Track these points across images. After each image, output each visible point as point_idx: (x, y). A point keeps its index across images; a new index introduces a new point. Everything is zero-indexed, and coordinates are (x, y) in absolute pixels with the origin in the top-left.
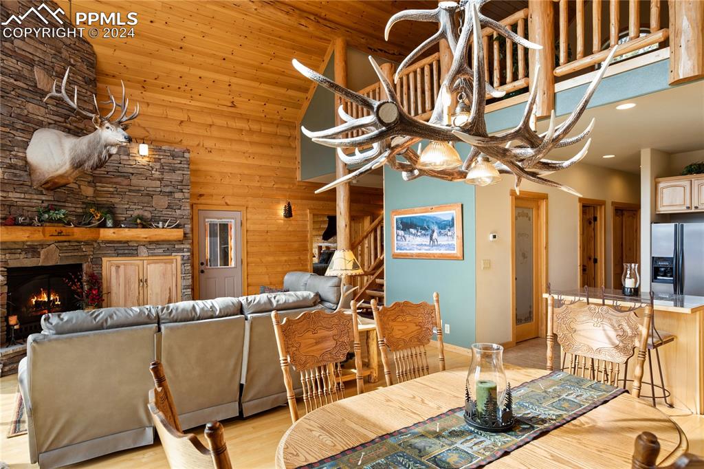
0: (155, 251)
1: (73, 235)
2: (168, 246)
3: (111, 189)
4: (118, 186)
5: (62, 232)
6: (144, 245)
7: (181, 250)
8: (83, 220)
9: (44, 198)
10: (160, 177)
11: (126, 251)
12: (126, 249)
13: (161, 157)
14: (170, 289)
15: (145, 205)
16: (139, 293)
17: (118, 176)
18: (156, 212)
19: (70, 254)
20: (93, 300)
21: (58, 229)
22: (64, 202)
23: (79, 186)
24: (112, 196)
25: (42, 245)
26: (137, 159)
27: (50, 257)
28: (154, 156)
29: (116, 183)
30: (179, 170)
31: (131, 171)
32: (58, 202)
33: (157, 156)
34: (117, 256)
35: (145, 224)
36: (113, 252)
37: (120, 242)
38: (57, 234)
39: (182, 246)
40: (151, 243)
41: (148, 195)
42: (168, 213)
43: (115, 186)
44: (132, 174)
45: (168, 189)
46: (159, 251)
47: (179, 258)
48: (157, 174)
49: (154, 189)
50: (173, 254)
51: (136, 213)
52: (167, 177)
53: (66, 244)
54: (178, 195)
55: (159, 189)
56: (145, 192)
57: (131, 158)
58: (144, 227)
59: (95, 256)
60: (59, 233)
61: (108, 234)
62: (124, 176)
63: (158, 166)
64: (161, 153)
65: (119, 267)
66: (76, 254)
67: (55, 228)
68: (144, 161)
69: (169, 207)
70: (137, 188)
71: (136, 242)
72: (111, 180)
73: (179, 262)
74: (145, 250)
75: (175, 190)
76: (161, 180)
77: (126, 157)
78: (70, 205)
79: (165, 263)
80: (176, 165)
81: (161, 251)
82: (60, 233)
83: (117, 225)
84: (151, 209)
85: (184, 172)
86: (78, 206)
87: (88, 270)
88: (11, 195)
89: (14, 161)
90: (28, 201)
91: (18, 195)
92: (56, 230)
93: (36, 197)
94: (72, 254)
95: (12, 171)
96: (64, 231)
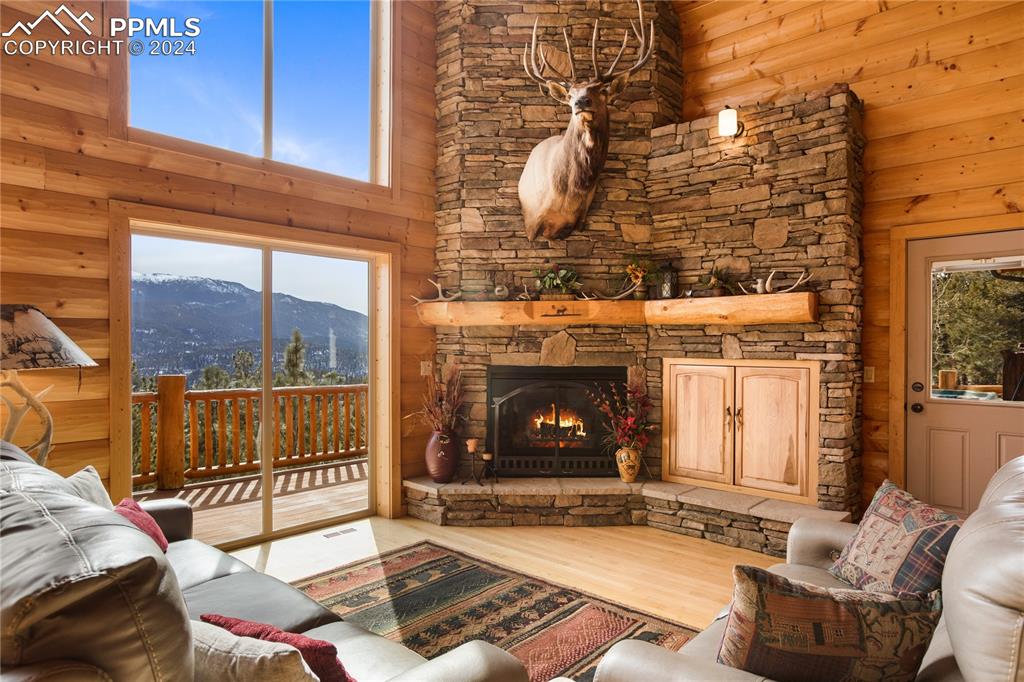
0: (758, 348)
1: (587, 315)
2: (785, 337)
3: (676, 223)
4: (687, 214)
5: (565, 310)
6: (735, 335)
7: (822, 347)
9: (547, 254)
10: (771, 173)
11: (701, 347)
12: (702, 341)
13: (772, 127)
14: (791, 440)
15: (738, 244)
16: (724, 438)
17: (689, 194)
18: (761, 258)
19: (595, 349)
21: (558, 305)
22: (588, 257)
23: (617, 227)
24: (678, 236)
25: (546, 334)
26: (722, 147)
27: (559, 354)
28: (757, 131)
29: (684, 209)
30: (816, 145)
31: (710, 176)
32: (577, 258)
33: (762, 129)
34: (686, 356)
35: (728, 284)
36: (678, 347)
37: (688, 327)
38: (555, 313)
39: (822, 337)
40: (749, 328)
41: (743, 221)
42: (786, 256)
43: (682, 215)
44: (714, 183)
45: (786, 200)
46: (764, 348)
47: (815, 368)
48: (761, 170)
49: (755, 206)
50: (799, 356)
51: (721, 263)
52: (786, 170)
53: (587, 330)
54: (814, 209)
55: (765, 205)
56: (739, 216)
57: (712, 149)
58: (725, 292)
59: (650, 354)
60: (559, 311)
61: (656, 311)
62: (699, 191)
63: (764, 150)
64: (772, 119)
65: (690, 378)
66: (608, 349)
67: (551, 303)
68: (735, 148)
69: (791, 242)
70: (720, 211)
71: (719, 326)
72: (677, 204)
73: (816, 376)
74: (736, 345)
75: (800, 198)
76: (770, 182)
77: (702, 151)
78: (599, 261)
79: (782, 378)
80: (809, 136)
81: (769, 347)
82: (561, 312)
83: (677, 293)
84: (749, 252)
85: (830, 148)
86: (614, 262)
87: (635, 379)
88: (495, 254)
89: (500, 202)
90: (523, 261)
91: (505, 254)
92: (553, 307)
93: (533, 253)
94: (601, 349)
95: (497, 218)
96: (569, 308)
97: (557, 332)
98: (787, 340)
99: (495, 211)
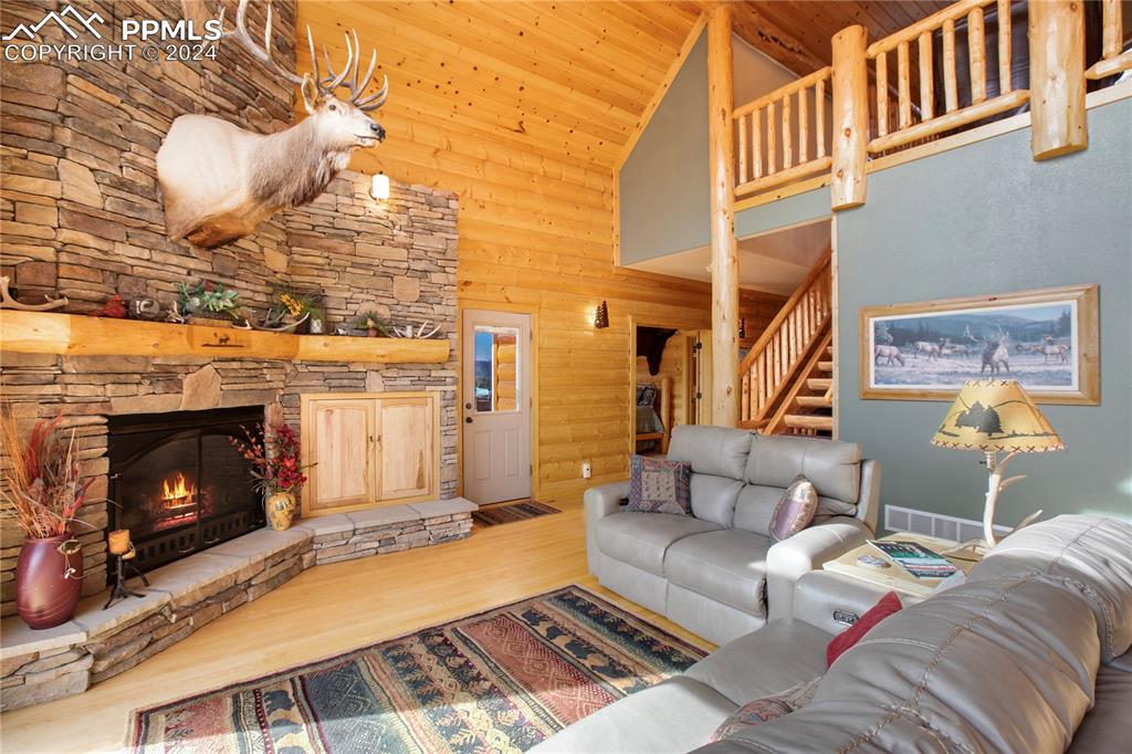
0: (397, 382)
1: (250, 347)
2: (419, 373)
3: (320, 261)
4: (332, 255)
5: (228, 339)
6: (377, 371)
7: (440, 381)
8: (268, 318)
9: (192, 264)
10: (408, 241)
11: (345, 382)
12: (344, 378)
13: (410, 204)
14: (421, 454)
15: (381, 293)
16: (367, 463)
17: (334, 236)
18: (399, 308)
19: (241, 387)
20: (286, 480)
21: (221, 333)
22: (232, 277)
23: (261, 248)
24: (322, 273)
25: (187, 368)
26: (367, 204)
27: (202, 393)
28: (398, 202)
29: (328, 249)
30: (441, 231)
31: (356, 226)
32: (221, 275)
33: (402, 203)
34: (329, 391)
35: (380, 329)
36: (321, 382)
37: (334, 363)
38: (217, 343)
39: (443, 373)
40: (389, 366)
41: (386, 275)
42: (419, 310)
43: (326, 254)
44: (359, 233)
45: (419, 266)
46: (403, 383)
47: (437, 396)
48: (402, 237)
49: (396, 264)
50: (428, 388)
51: (364, 308)
52: (420, 241)
53: (235, 365)
54: (437, 278)
55: (405, 265)
56: (381, 269)
57: (357, 202)
58: (379, 334)
59: (287, 391)
60: (221, 340)
61: (314, 346)
62: (344, 236)
63: (404, 220)
64: (409, 198)
65: (332, 412)
66: (253, 386)
67: (213, 330)
68: (378, 210)
69: (422, 299)
70: (366, 261)
71: (364, 363)
72: (320, 242)
73: (438, 403)
74: (380, 380)
75: (432, 267)
76: (409, 247)
77: (347, 201)
78: (244, 285)
79: (414, 405)
80: (435, 222)
81: (407, 381)
82: (224, 342)
83: (330, 329)
84: (390, 301)
85: (449, 236)
86: (259, 288)
87: (275, 417)
88: (119, 249)
89: (128, 173)
90: (159, 267)
91: (136, 252)
92: (215, 334)
93: (175, 260)
94: (247, 386)
95: (124, 195)
96: (232, 337)
97: (202, 366)
98: (420, 374)
99: (120, 184)
